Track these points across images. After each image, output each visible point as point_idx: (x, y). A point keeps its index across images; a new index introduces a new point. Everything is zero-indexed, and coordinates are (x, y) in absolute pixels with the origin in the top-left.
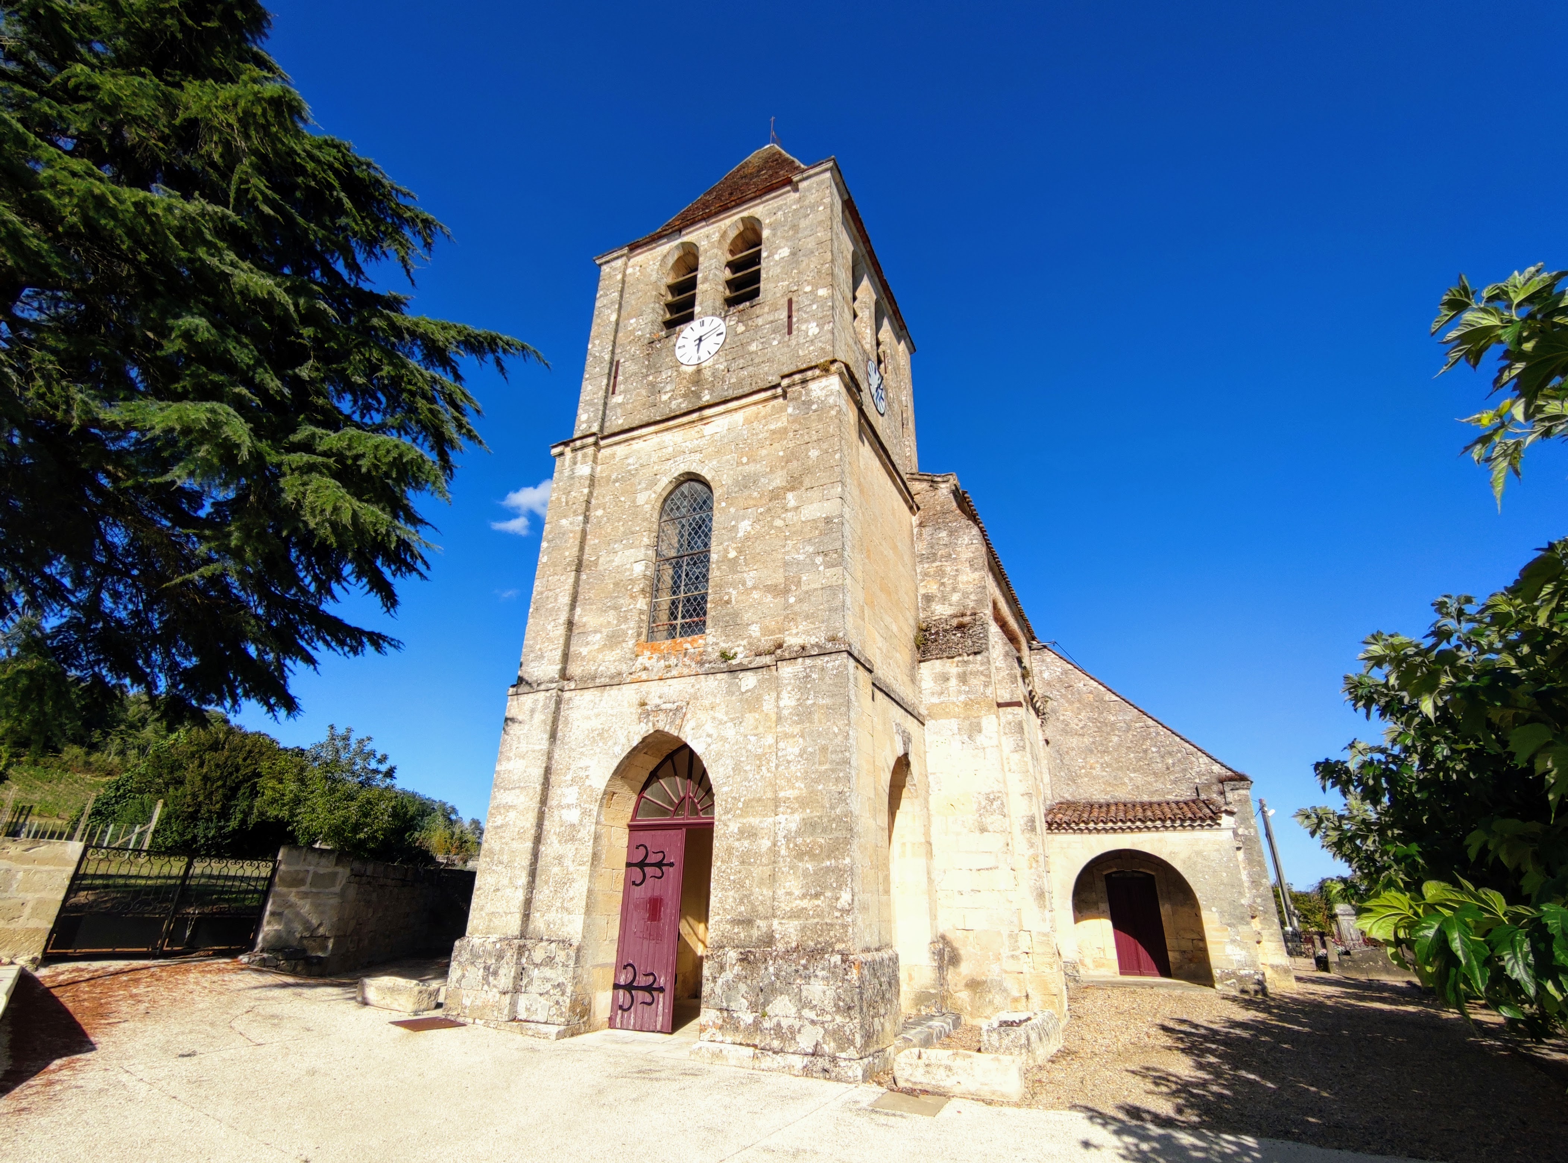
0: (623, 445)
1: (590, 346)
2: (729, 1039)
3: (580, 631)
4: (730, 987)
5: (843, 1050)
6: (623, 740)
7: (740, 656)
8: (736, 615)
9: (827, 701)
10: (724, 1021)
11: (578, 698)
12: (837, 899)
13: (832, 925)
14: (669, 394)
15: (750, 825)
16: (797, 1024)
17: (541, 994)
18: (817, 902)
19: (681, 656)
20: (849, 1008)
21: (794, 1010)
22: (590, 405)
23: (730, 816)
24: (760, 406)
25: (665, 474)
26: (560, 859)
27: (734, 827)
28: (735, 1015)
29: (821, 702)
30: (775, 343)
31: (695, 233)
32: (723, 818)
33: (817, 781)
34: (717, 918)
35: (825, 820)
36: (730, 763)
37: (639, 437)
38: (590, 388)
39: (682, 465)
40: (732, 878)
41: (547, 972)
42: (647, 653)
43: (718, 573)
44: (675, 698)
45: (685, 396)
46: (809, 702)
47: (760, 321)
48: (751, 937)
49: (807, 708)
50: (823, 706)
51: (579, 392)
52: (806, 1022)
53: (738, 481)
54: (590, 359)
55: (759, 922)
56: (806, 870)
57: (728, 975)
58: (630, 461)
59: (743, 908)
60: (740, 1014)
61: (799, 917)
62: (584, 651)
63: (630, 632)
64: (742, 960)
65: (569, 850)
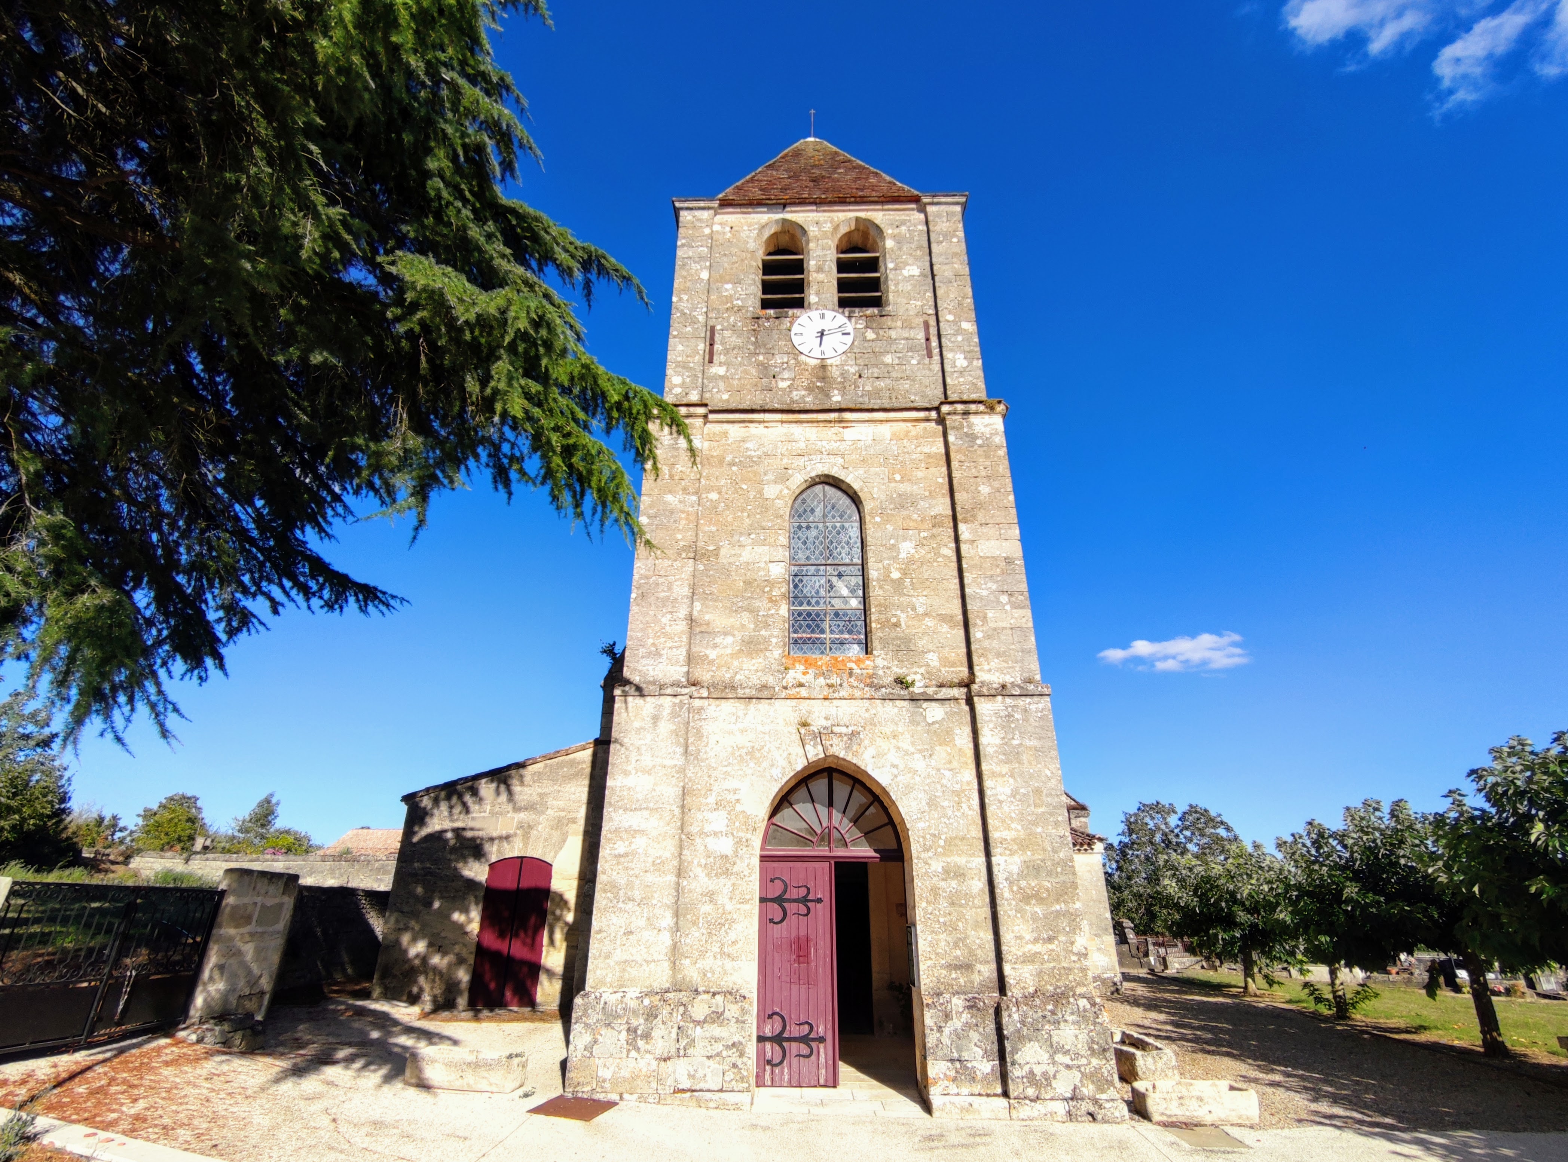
0: (737, 426)
1: (674, 299)
2: (965, 1090)
3: (703, 629)
4: (959, 1036)
5: (1103, 1091)
6: (783, 763)
7: (917, 684)
8: (907, 640)
9: (1034, 743)
10: (957, 1072)
11: (713, 708)
12: (1072, 943)
13: (1070, 969)
14: (789, 383)
15: (956, 865)
16: (1051, 1070)
17: (709, 1057)
18: (1050, 947)
19: (845, 676)
20: (1104, 1050)
21: (1047, 1056)
22: (684, 367)
23: (930, 854)
24: (909, 425)
25: (799, 469)
26: (711, 896)
27: (937, 866)
28: (969, 1065)
29: (1028, 743)
30: (914, 362)
31: (802, 215)
32: (923, 855)
33: (1035, 823)
34: (929, 963)
35: (1049, 863)
36: (923, 798)
37: (760, 422)
38: (680, 347)
39: (819, 466)
40: (941, 920)
41: (715, 1030)
42: (801, 668)
43: (881, 592)
44: (846, 721)
45: (809, 389)
46: (1015, 742)
47: (893, 334)
48: (972, 982)
49: (1014, 748)
50: (1030, 748)
51: (667, 350)
52: (1061, 1068)
53: (892, 498)
54: (676, 316)
55: (979, 967)
56: (1034, 915)
57: (956, 1023)
58: (749, 445)
59: (958, 953)
60: (974, 1064)
61: (1033, 961)
62: (712, 654)
63: (774, 640)
64: (970, 1007)
65: (723, 885)
